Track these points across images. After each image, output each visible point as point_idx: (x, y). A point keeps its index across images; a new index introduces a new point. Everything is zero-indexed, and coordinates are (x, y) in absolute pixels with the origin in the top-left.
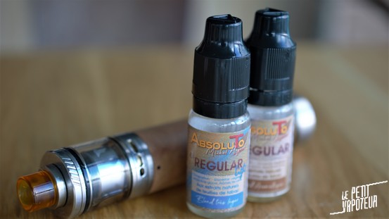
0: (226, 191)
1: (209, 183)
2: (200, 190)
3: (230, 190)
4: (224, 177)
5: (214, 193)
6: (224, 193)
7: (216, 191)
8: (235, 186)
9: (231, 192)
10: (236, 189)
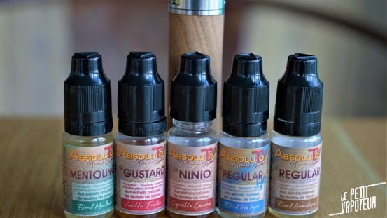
0: (248, 198)
1: (235, 191)
2: (227, 197)
3: (252, 197)
4: (247, 186)
5: (239, 200)
6: (247, 200)
7: (240, 197)
8: (256, 194)
9: (254, 199)
10: (257, 196)
